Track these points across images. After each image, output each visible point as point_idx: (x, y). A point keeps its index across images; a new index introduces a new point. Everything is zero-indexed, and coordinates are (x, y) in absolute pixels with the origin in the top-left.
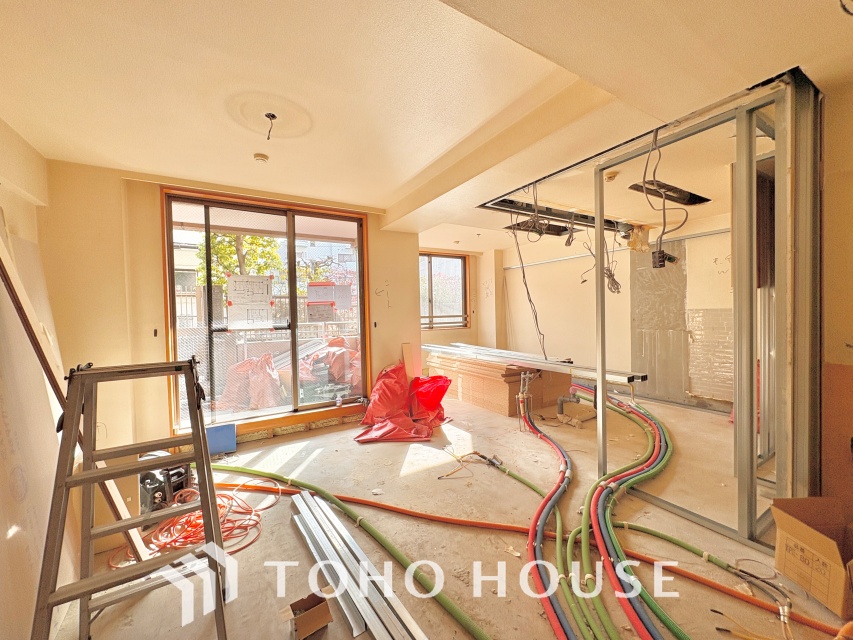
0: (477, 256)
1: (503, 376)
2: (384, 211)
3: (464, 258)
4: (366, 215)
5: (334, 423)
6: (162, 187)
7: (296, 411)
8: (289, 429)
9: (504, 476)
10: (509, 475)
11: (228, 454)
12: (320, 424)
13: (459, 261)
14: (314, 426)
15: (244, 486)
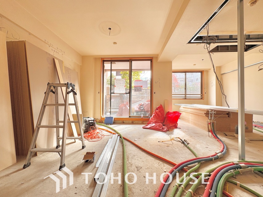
1: (205, 114)
2: (158, 55)
3: (202, 72)
4: (152, 58)
5: (140, 123)
6: (102, 58)
7: (130, 117)
8: (127, 122)
9: (186, 147)
11: (110, 124)
12: (136, 122)
13: (199, 73)
14: (134, 122)
15: (107, 130)
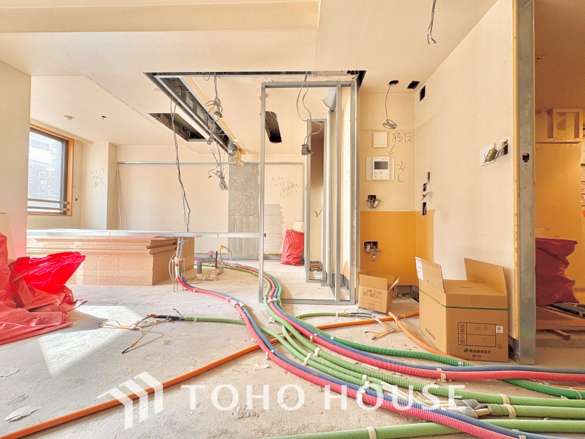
0: (84, 144)
1: (148, 248)
3: (66, 142)
9: (194, 323)
10: (199, 320)
13: (59, 144)
